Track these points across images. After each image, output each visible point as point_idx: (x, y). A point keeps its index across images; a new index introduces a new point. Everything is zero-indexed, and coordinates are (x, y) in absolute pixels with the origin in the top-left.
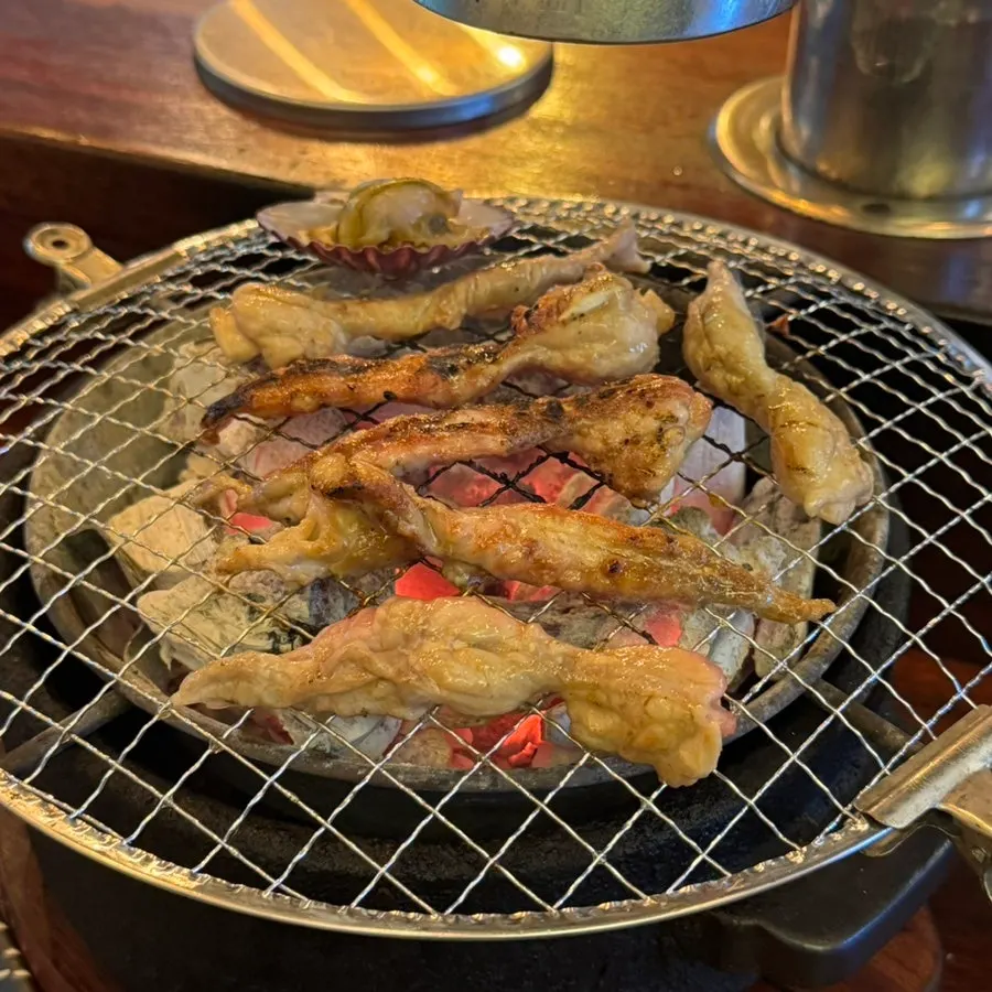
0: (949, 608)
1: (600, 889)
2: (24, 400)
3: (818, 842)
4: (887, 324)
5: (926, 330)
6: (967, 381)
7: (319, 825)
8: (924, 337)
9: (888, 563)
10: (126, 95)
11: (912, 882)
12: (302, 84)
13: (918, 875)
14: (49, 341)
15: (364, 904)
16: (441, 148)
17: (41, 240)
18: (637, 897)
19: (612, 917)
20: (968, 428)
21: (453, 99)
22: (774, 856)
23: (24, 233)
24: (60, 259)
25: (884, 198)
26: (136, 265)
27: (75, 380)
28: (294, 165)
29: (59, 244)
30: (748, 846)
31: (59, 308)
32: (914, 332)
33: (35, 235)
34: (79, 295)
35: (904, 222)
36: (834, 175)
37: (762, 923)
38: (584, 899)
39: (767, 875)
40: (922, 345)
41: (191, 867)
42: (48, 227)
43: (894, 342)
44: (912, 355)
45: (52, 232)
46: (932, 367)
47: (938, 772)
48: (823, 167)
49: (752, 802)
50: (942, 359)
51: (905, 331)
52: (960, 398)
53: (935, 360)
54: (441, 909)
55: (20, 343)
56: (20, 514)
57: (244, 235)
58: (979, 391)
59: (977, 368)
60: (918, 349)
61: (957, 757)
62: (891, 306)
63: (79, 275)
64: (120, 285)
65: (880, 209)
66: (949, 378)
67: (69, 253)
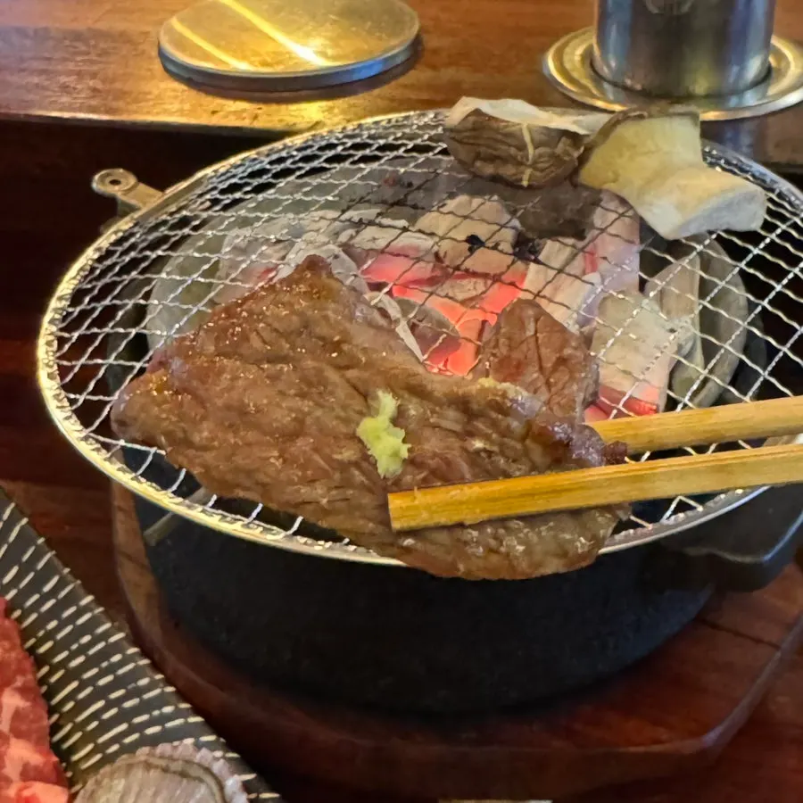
2: (126, 278)
10: (118, 85)
14: (127, 244)
17: (102, 181)
18: (642, 527)
23: (89, 178)
24: (117, 192)
26: (170, 191)
27: (162, 261)
28: (255, 117)
29: (115, 182)
31: (124, 224)
33: (97, 177)
34: (137, 215)
36: (638, 87)
37: (714, 551)
42: (103, 172)
45: (108, 175)
48: (629, 82)
55: (104, 250)
57: (239, 163)
63: (133, 202)
64: (165, 204)
67: (123, 187)
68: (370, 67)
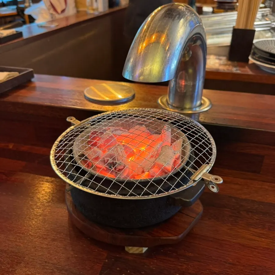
0: (201, 155)
1: (160, 192)
2: (70, 138)
3: (188, 184)
4: (187, 120)
5: (192, 121)
6: (198, 127)
7: (121, 186)
8: (192, 122)
9: (192, 149)
11: (200, 192)
12: (104, 98)
13: (200, 191)
14: (72, 131)
15: (129, 196)
16: (121, 105)
17: (69, 119)
18: (165, 192)
19: (161, 195)
20: (200, 133)
21: (122, 99)
22: (182, 186)
23: (66, 118)
24: (72, 121)
25: (183, 109)
26: (82, 121)
27: (78, 135)
28: (101, 108)
29: (71, 119)
30: (179, 185)
31: (72, 127)
32: (190, 121)
33: (68, 118)
34: (75, 126)
35: (187, 111)
36: (175, 106)
37: (181, 198)
38: (158, 193)
39: (181, 189)
40: (192, 123)
41: (104, 193)
43: (188, 122)
44: (191, 124)
46: (193, 125)
47: (200, 173)
48: (174, 105)
49: (178, 180)
50: (195, 124)
51: (189, 121)
52: (198, 129)
53: (194, 125)
54: (139, 196)
55: (67, 132)
56: (72, 152)
58: (200, 128)
59: (199, 125)
60: (191, 123)
61: (202, 171)
62: (187, 118)
63: (75, 123)
64: (81, 124)
65: (182, 110)
66: (196, 127)
67: (73, 120)
68: (124, 100)
